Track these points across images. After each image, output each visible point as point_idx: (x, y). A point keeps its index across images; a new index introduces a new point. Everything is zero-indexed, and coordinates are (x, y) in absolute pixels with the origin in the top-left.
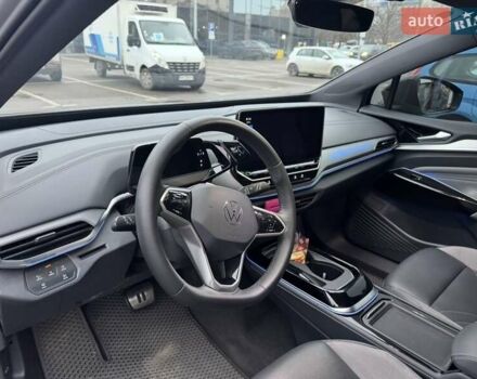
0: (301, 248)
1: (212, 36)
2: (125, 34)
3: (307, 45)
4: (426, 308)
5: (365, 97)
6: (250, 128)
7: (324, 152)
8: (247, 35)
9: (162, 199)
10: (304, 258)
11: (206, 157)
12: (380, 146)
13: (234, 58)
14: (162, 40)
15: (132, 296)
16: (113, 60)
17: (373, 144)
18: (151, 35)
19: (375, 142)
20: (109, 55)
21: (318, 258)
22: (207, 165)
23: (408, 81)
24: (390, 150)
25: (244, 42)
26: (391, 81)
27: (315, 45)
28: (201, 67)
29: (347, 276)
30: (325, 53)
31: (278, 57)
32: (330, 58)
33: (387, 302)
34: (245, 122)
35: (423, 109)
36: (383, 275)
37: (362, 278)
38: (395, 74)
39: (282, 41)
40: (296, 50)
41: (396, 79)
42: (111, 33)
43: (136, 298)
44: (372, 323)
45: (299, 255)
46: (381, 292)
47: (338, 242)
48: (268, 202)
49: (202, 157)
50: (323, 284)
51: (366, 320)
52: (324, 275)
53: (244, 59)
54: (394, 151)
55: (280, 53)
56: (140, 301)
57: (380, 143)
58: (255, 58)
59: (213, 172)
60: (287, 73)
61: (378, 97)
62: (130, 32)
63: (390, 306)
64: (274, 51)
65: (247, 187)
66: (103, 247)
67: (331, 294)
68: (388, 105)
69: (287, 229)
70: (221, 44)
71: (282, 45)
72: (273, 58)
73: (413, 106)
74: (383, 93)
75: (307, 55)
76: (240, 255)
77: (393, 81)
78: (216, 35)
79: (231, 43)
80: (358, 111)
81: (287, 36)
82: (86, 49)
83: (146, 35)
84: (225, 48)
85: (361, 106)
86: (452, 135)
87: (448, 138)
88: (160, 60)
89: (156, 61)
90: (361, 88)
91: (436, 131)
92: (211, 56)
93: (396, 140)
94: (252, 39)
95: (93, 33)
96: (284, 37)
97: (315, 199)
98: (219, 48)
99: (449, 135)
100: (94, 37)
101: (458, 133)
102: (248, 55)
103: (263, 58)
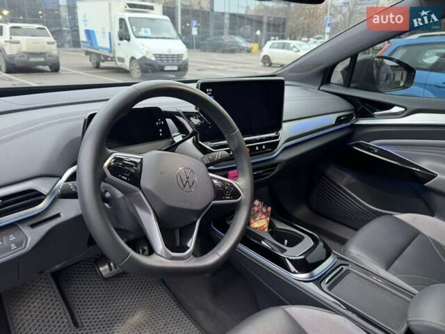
0: (264, 217)
1: (195, 32)
2: (116, 29)
3: (279, 39)
4: (383, 273)
5: (325, 76)
6: (211, 99)
7: (284, 125)
8: (226, 31)
9: (106, 164)
10: (266, 225)
11: (166, 126)
12: (339, 121)
13: (214, 51)
14: (149, 34)
15: (103, 265)
16: (107, 53)
17: (332, 119)
18: (139, 30)
19: (336, 116)
20: (102, 48)
21: (280, 226)
22: (167, 135)
23: (365, 61)
24: (349, 124)
25: (223, 37)
26: (349, 59)
27: (286, 39)
28: (184, 59)
29: (307, 243)
30: (294, 47)
31: (254, 50)
32: (299, 51)
33: (345, 268)
34: (206, 92)
36: (343, 242)
37: (321, 244)
38: (353, 52)
39: (257, 36)
40: (269, 43)
41: (354, 57)
42: (103, 29)
43: (107, 267)
44: (330, 288)
45: (260, 223)
46: (339, 258)
47: (302, 212)
48: (230, 172)
49: (161, 126)
50: (284, 251)
51: (324, 285)
52: (286, 241)
53: (223, 52)
54: (354, 126)
55: (255, 46)
56: (111, 269)
57: (339, 118)
58: (233, 51)
59: (173, 142)
60: (261, 64)
61: (337, 77)
62: (121, 28)
63: (348, 272)
64: (250, 45)
65: (206, 156)
66: (58, 215)
67: (291, 261)
68: (347, 83)
69: (245, 196)
70: (203, 39)
71: (257, 40)
72: (249, 51)
74: (342, 72)
75: (278, 48)
76: (195, 223)
77: (351, 60)
78: (198, 31)
79: (211, 38)
80: (319, 89)
81: (261, 32)
82: (82, 44)
83: (135, 30)
84: (206, 42)
85: (322, 84)
86: (406, 109)
87: (402, 112)
88: (147, 52)
89: (144, 54)
90: (321, 67)
91: (391, 106)
92: (195, 50)
93: (354, 115)
94: (230, 34)
95: (88, 28)
96: (258, 33)
97: (277, 169)
98: (201, 42)
99: (403, 109)
100: (88, 32)
101: (411, 107)
102: (227, 49)
103: (240, 52)
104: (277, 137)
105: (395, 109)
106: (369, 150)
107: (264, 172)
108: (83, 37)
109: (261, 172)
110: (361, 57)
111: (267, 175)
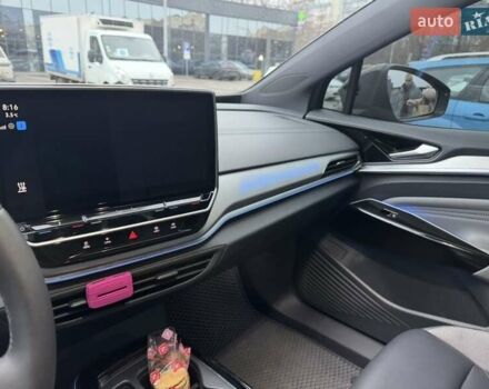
1: (187, 55)
2: (87, 48)
8: (224, 56)
12: (332, 168)
13: (211, 78)
14: (127, 55)
16: (75, 77)
17: (321, 165)
18: (114, 50)
19: (325, 161)
20: (71, 72)
24: (351, 172)
25: (221, 62)
26: (349, 70)
31: (255, 78)
35: (397, 113)
39: (260, 63)
41: (357, 66)
42: (71, 49)
53: (221, 79)
54: (357, 175)
55: (257, 73)
57: (332, 163)
58: (232, 79)
62: (92, 47)
68: (348, 108)
70: (197, 64)
71: (259, 66)
72: (251, 79)
73: (382, 109)
77: (352, 71)
78: (192, 55)
79: (207, 63)
80: (304, 118)
81: (264, 56)
82: (46, 67)
83: (109, 50)
84: (200, 67)
85: (309, 110)
86: (440, 148)
87: (435, 153)
88: (123, 76)
89: (120, 79)
90: (308, 82)
91: (417, 144)
92: (187, 76)
93: (359, 157)
94: (229, 59)
95: (53, 48)
96: (261, 58)
97: (212, 263)
98: (195, 68)
99: (436, 149)
100: (54, 53)
101: (450, 145)
102: (225, 75)
103: (240, 79)
104: (205, 205)
105: (423, 149)
106: (384, 213)
107: (180, 273)
108: (47, 59)
109: (175, 272)
110: (367, 68)
111: (193, 276)
